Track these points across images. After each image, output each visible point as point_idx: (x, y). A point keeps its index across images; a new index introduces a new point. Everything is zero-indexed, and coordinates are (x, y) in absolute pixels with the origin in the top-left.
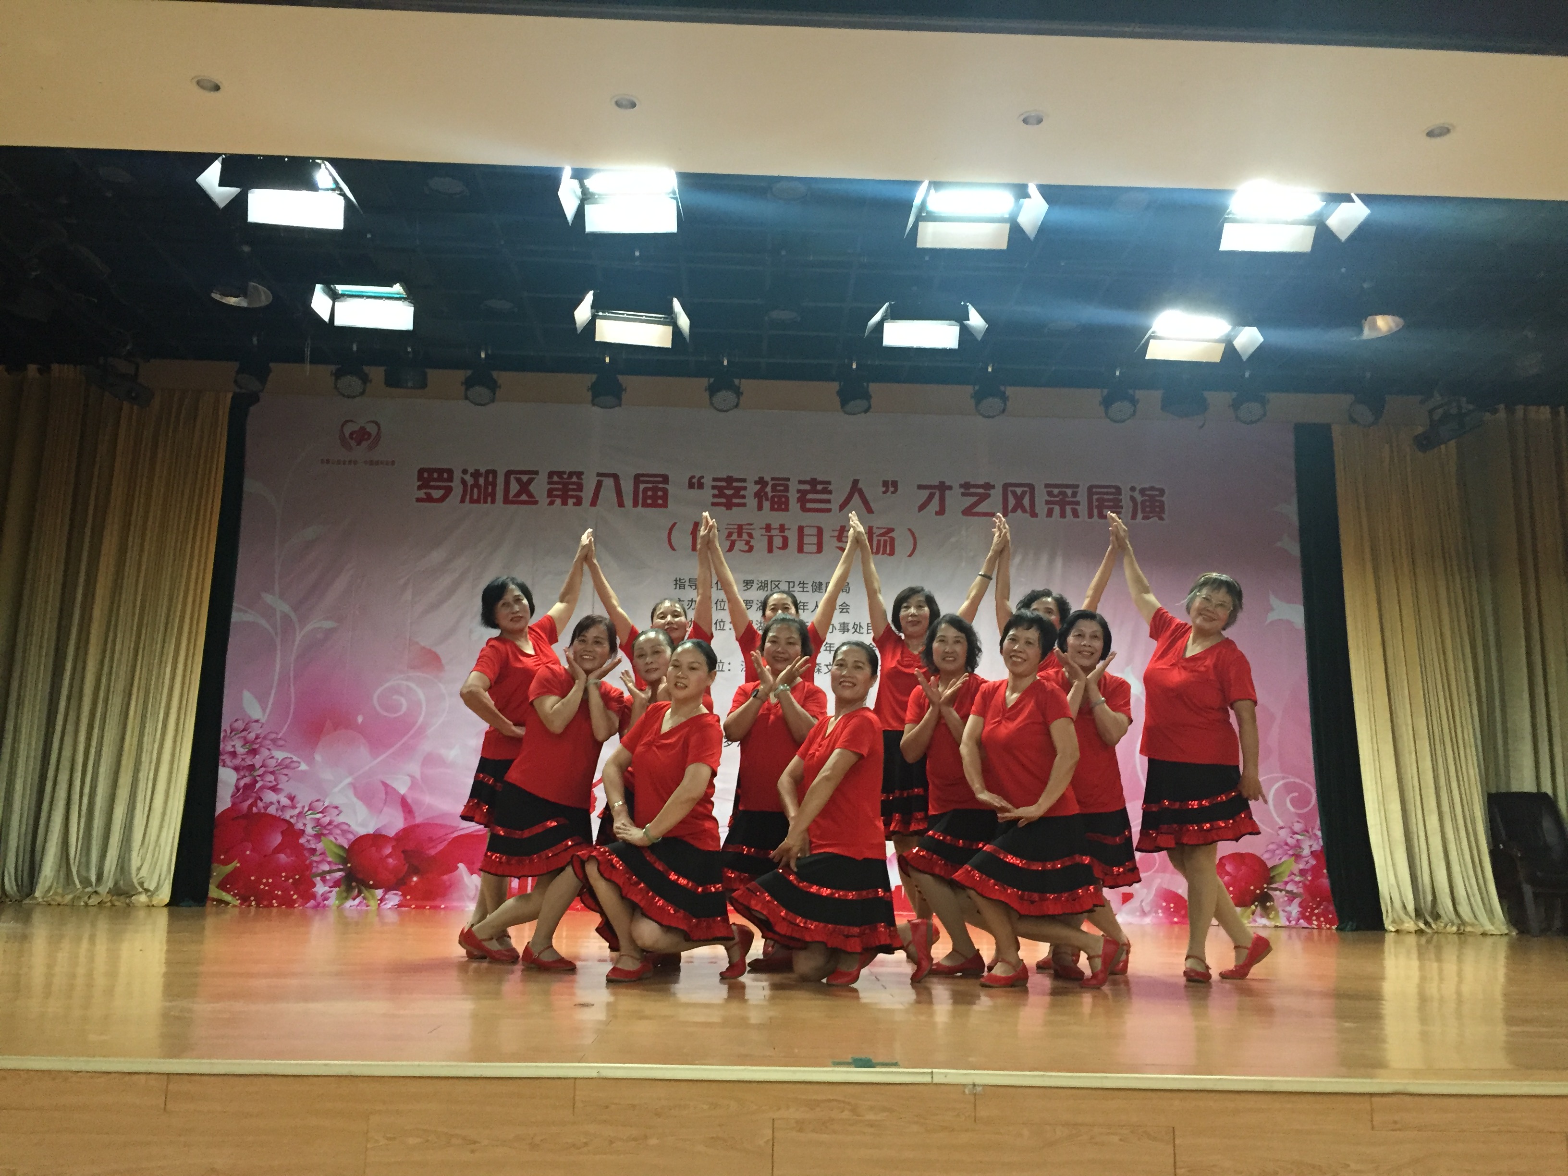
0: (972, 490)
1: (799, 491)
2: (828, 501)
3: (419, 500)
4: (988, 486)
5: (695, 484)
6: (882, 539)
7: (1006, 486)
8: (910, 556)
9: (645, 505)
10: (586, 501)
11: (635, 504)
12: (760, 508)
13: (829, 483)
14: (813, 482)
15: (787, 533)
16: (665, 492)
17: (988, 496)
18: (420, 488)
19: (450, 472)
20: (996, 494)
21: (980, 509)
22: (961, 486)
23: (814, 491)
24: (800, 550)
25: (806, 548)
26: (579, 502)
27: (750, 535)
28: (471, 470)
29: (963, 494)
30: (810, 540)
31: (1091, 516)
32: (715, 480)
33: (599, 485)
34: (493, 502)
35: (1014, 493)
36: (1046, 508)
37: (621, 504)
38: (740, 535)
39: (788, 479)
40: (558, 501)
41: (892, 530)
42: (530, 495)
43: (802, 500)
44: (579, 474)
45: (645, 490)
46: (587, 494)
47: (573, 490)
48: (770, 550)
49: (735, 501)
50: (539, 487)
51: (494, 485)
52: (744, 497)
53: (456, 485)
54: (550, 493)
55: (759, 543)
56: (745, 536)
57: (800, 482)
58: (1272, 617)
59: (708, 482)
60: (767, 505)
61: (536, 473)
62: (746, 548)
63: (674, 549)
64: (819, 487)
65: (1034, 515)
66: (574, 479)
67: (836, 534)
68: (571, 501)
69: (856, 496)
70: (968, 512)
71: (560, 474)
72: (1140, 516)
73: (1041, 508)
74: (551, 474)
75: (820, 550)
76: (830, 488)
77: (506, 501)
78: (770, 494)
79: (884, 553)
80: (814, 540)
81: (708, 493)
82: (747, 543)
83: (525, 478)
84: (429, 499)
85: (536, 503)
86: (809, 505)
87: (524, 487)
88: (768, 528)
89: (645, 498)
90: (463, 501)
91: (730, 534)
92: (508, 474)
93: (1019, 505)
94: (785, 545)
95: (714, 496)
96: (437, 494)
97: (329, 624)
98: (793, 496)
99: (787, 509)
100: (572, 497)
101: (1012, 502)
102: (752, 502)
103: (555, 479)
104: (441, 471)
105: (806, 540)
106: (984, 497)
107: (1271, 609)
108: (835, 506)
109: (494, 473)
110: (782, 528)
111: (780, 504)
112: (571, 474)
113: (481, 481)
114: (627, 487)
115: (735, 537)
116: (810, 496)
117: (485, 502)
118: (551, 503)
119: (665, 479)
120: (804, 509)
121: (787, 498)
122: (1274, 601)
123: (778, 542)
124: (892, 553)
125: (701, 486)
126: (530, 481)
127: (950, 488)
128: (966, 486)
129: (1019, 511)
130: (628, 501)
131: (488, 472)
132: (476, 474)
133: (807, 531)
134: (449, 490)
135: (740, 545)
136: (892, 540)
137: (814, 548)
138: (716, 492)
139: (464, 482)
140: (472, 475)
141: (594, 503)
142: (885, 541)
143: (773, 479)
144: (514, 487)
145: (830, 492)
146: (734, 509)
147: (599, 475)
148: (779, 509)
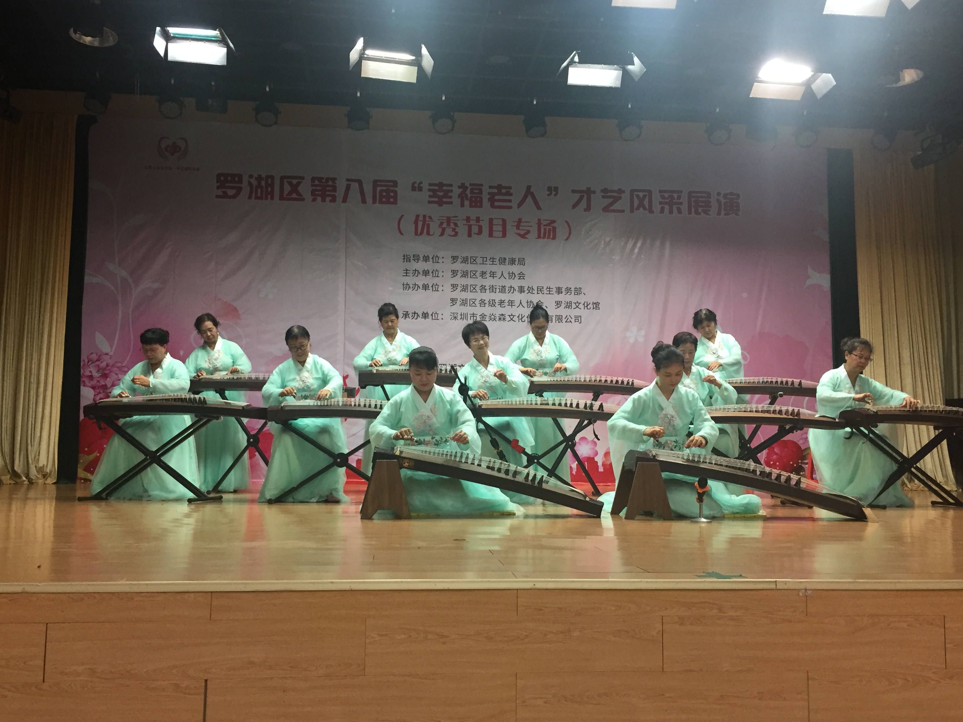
0: (609, 194)
1: (489, 193)
2: (510, 201)
3: (218, 197)
4: (620, 191)
5: (416, 187)
6: (547, 228)
7: (632, 191)
8: (567, 239)
9: (381, 202)
10: (340, 198)
11: (374, 202)
12: (462, 205)
13: (510, 188)
14: (499, 187)
15: (481, 223)
16: (396, 193)
17: (620, 198)
18: (218, 188)
19: (240, 177)
20: (626, 197)
21: (614, 207)
22: (602, 191)
23: (500, 193)
24: (491, 235)
25: (495, 234)
26: (334, 200)
27: (456, 225)
28: (255, 175)
29: (603, 197)
30: (498, 228)
31: (690, 213)
32: (430, 185)
33: (348, 188)
34: (272, 198)
35: (638, 196)
36: (659, 207)
37: (364, 201)
38: (448, 224)
39: (482, 185)
40: (319, 199)
41: (553, 222)
42: (299, 194)
43: (492, 200)
44: (334, 180)
45: (381, 191)
46: (340, 193)
47: (329, 191)
48: (470, 235)
49: (444, 200)
50: (305, 189)
51: (272, 186)
52: (451, 197)
53: (245, 185)
54: (313, 193)
55: (462, 229)
56: (452, 225)
57: (490, 187)
58: (809, 282)
59: (425, 186)
60: (467, 203)
61: (303, 178)
62: (453, 233)
63: (401, 234)
64: (504, 191)
65: (651, 211)
66: (330, 183)
67: (516, 224)
68: (328, 199)
69: (529, 198)
70: (606, 209)
71: (320, 179)
72: (723, 212)
73: (657, 207)
74: (313, 180)
75: (504, 235)
76: (511, 191)
77: (282, 198)
78: (469, 196)
79: (549, 238)
80: (500, 228)
81: (425, 195)
82: (454, 230)
83: (295, 182)
84: (225, 196)
85: (303, 199)
86: (496, 204)
87: (294, 189)
88: (468, 219)
89: (381, 197)
90: (250, 197)
91: (441, 224)
92: (282, 178)
93: (641, 205)
94: (480, 232)
95: (430, 196)
96: (231, 192)
97: (156, 285)
98: (485, 198)
99: (481, 206)
100: (329, 196)
101: (636, 203)
102: (456, 201)
103: (317, 182)
104: (233, 176)
105: (495, 228)
106: (619, 199)
107: (809, 277)
108: (514, 204)
109: (272, 177)
110: (478, 219)
111: (476, 203)
112: (328, 179)
113: (263, 183)
114: (368, 188)
115: (445, 225)
116: (497, 197)
117: (266, 199)
118: (314, 200)
119: (395, 184)
120: (493, 206)
121: (481, 198)
122: (810, 271)
123: (475, 229)
124: (554, 238)
125: (420, 189)
126: (299, 184)
127: (594, 192)
128: (605, 191)
129: (641, 209)
130: (369, 200)
131: (268, 177)
132: (259, 178)
133: (495, 222)
134: (239, 190)
135: (449, 231)
136: (554, 229)
137: (501, 234)
138: (431, 194)
139: (250, 184)
140: (256, 179)
141: (345, 200)
142: (550, 230)
143: (471, 185)
144: (287, 188)
145: (511, 195)
146: (444, 206)
147: (348, 180)
148: (476, 206)
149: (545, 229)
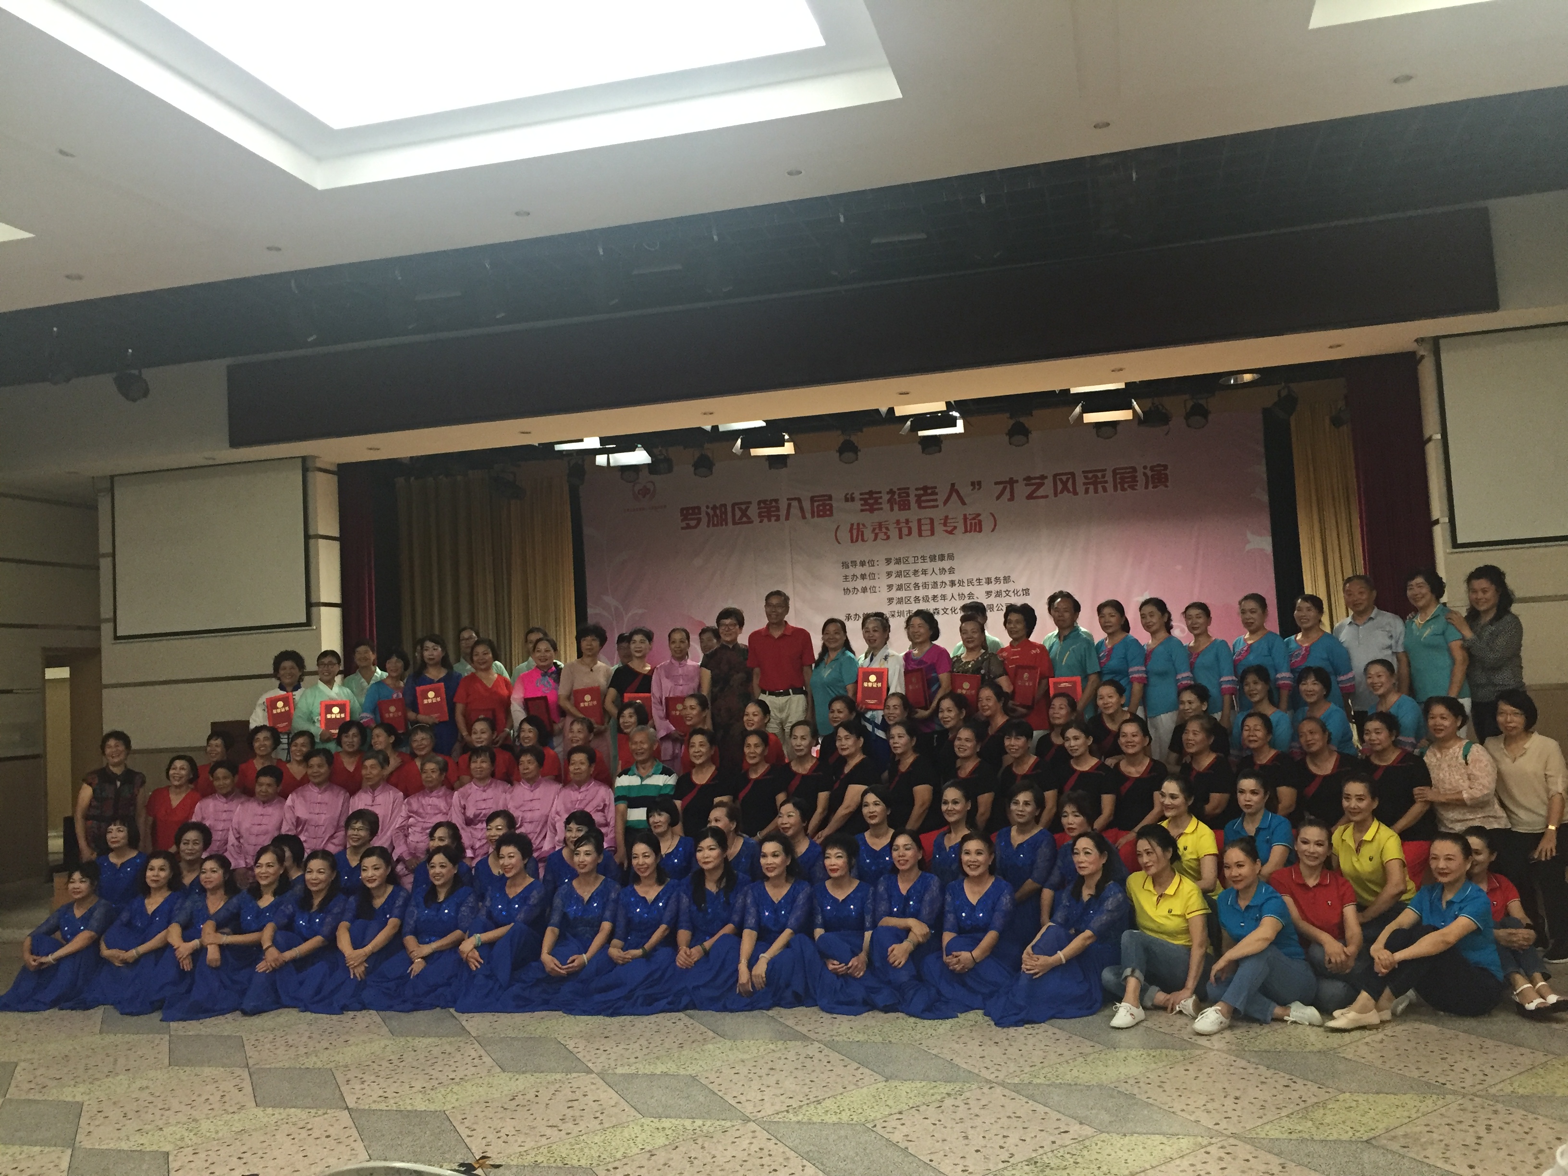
0: (1033, 481)
1: (916, 495)
2: (936, 500)
3: (683, 528)
4: (1043, 477)
5: (850, 499)
6: (973, 522)
7: (1055, 476)
8: (993, 530)
9: (819, 516)
10: (783, 518)
11: (813, 516)
12: (892, 509)
13: (936, 488)
14: (925, 489)
15: (910, 524)
16: (831, 506)
17: (1043, 484)
18: (682, 521)
19: (699, 508)
20: (1049, 482)
21: (1038, 493)
22: (1024, 479)
23: (926, 494)
24: (920, 535)
25: (924, 533)
26: (778, 519)
27: (887, 529)
28: (711, 506)
29: (1026, 485)
30: (926, 528)
31: (1115, 489)
32: (861, 494)
33: (789, 506)
34: (726, 524)
35: (1061, 480)
36: (1084, 487)
37: (804, 517)
38: (880, 529)
39: (908, 488)
40: (766, 520)
41: (979, 515)
42: (749, 518)
43: (919, 502)
44: (776, 501)
45: (818, 506)
46: (783, 512)
47: (774, 511)
48: (901, 537)
49: (875, 507)
50: (753, 511)
51: (726, 513)
52: (881, 503)
53: (703, 516)
54: (760, 515)
55: (894, 533)
56: (884, 530)
57: (917, 489)
58: (1248, 547)
59: (857, 495)
60: (896, 507)
61: (750, 503)
62: (885, 537)
63: (839, 543)
64: (929, 491)
65: (1075, 493)
66: (774, 504)
67: (942, 521)
68: (773, 519)
69: (954, 496)
70: (1030, 497)
71: (764, 502)
72: (1151, 486)
73: (1081, 489)
74: (759, 503)
75: (933, 534)
76: (936, 490)
77: (734, 523)
78: (898, 500)
79: (975, 531)
80: (928, 527)
81: (858, 505)
82: (886, 534)
83: (743, 507)
84: (688, 527)
85: (752, 522)
86: (923, 504)
87: (744, 513)
88: (898, 522)
89: (818, 511)
90: (708, 526)
91: (874, 530)
92: (733, 505)
93: (1065, 488)
94: (910, 533)
95: (862, 505)
96: (693, 523)
97: (640, 611)
98: (912, 499)
99: (909, 509)
100: (774, 516)
101: (1060, 486)
102: (886, 507)
103: (762, 505)
104: (694, 508)
105: (923, 528)
106: (1040, 485)
107: (1248, 542)
108: (940, 503)
109: (725, 506)
110: (907, 521)
111: (905, 506)
112: (771, 501)
113: (718, 512)
114: (807, 505)
115: (877, 531)
116: (924, 498)
117: (722, 525)
118: (761, 522)
119: (830, 498)
120: (920, 507)
121: (909, 501)
122: (1249, 536)
123: (905, 531)
124: (980, 531)
125: (853, 499)
126: (747, 508)
127: (1017, 481)
128: (1028, 479)
129: (1065, 492)
130: (808, 515)
131: (722, 505)
132: (714, 508)
133: (923, 522)
134: (699, 521)
135: (881, 536)
136: (980, 522)
137: (929, 533)
138: (863, 502)
139: (708, 514)
140: (712, 509)
141: (787, 518)
142: (975, 523)
143: (899, 489)
144: (738, 514)
145: (936, 494)
146: (876, 512)
147: (788, 499)
148: (904, 509)
149: (971, 524)
